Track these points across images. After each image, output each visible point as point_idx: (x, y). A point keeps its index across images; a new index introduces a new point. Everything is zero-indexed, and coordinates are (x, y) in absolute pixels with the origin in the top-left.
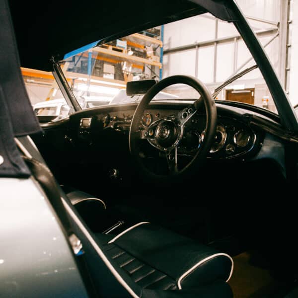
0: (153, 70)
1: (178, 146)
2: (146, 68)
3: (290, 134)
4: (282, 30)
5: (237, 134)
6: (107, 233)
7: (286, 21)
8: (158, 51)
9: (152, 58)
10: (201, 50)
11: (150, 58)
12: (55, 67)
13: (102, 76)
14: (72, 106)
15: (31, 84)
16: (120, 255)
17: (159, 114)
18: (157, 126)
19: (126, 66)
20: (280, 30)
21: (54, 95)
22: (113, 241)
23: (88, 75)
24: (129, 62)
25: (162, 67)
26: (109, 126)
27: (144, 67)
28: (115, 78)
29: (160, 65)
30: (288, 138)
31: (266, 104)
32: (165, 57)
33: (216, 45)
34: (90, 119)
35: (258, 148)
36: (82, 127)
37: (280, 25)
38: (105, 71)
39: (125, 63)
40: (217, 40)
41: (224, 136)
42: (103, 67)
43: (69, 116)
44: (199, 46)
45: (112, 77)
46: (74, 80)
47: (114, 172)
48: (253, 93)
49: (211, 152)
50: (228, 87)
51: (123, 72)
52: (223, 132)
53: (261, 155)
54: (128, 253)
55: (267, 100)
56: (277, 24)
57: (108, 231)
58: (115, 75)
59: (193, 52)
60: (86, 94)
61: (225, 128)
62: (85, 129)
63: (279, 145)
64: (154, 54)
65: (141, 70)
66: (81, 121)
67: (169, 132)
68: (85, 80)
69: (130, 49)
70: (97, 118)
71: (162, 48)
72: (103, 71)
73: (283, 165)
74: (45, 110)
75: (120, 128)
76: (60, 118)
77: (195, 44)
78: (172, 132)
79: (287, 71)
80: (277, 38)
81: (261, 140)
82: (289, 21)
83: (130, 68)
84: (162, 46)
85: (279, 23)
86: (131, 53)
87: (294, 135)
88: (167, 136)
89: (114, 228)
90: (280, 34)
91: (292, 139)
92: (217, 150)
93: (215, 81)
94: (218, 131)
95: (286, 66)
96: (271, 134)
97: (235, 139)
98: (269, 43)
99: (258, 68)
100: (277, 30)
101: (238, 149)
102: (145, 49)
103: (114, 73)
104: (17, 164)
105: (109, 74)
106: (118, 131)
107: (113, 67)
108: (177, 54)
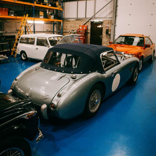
9: (58, 7)
13: (39, 17)
19: (48, 12)
28: (44, 18)
29: (62, 9)
31: (108, 29)
38: (40, 15)
39: (48, 10)
42: (39, 13)
48: (102, 24)
50: (92, 21)
51: (47, 14)
55: (108, 27)
58: (44, 16)
64: (59, 4)
69: (49, 3)
79: (116, 16)
83: (50, 12)
84: (62, 1)
86: (50, 5)
93: (86, 17)
95: (116, 14)
105: (42, 16)
107: (43, 12)
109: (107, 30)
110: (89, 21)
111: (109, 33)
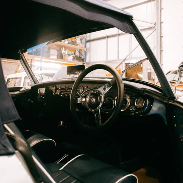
0: (81, 52)
1: (101, 108)
2: (76, 51)
3: (168, 99)
4: (158, 27)
5: (137, 99)
6: (58, 163)
7: (160, 22)
8: (84, 41)
9: (80, 45)
10: (110, 39)
11: (78, 45)
12: (22, 57)
13: (50, 57)
14: (32, 80)
15: (5, 63)
16: (67, 177)
17: (87, 87)
18: (87, 95)
19: (64, 50)
20: (156, 27)
21: (19, 69)
22: (62, 168)
23: (40, 57)
24: (66, 48)
25: (86, 50)
26: (56, 93)
27: (75, 51)
28: (58, 58)
29: (85, 49)
30: (168, 101)
31: (150, 72)
32: (88, 44)
33: (119, 36)
34: (44, 89)
35: (150, 108)
36: (39, 94)
37: (156, 24)
38: (51, 54)
39: (64, 48)
40: (119, 33)
41: (129, 100)
42: (50, 51)
43: (30, 87)
44: (108, 37)
45: (55, 57)
46: (32, 59)
47: (61, 123)
48: (141, 65)
49: (122, 110)
50: (126, 62)
51: (62, 54)
52: (128, 98)
53: (151, 112)
54: (72, 176)
55: (150, 69)
56: (154, 23)
57: (58, 161)
58: (57, 56)
59: (104, 41)
60: (39, 69)
61: (129, 96)
62: (41, 95)
63: (162, 106)
64: (81, 43)
65: (73, 53)
66: (39, 90)
67: (95, 100)
68: (39, 59)
69: (66, 40)
70: (49, 88)
71: (86, 39)
72: (50, 53)
73: (165, 118)
74: (14, 79)
75: (63, 95)
76: (25, 88)
77: (106, 36)
78: (97, 99)
79: (161, 51)
80: (155, 31)
81: (151, 103)
82: (161, 22)
83: (67, 51)
84: (86, 38)
85: (155, 23)
86: (67, 42)
87: (171, 100)
88: (94, 102)
89: (62, 159)
90: (156, 29)
91: (170, 102)
92: (125, 110)
93: (118, 58)
94: (125, 97)
95: (161, 49)
96: (157, 100)
97: (135, 103)
98: (150, 35)
99: (148, 60)
100: (154, 27)
101: (138, 109)
102: (75, 40)
103: (57, 55)
104: (6, 145)
105: (54, 55)
106: (62, 96)
107: (56, 51)
108: (95, 42)
109: (148, 73)
110: (123, 62)
111: (152, 78)
